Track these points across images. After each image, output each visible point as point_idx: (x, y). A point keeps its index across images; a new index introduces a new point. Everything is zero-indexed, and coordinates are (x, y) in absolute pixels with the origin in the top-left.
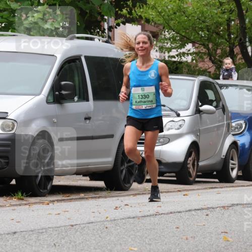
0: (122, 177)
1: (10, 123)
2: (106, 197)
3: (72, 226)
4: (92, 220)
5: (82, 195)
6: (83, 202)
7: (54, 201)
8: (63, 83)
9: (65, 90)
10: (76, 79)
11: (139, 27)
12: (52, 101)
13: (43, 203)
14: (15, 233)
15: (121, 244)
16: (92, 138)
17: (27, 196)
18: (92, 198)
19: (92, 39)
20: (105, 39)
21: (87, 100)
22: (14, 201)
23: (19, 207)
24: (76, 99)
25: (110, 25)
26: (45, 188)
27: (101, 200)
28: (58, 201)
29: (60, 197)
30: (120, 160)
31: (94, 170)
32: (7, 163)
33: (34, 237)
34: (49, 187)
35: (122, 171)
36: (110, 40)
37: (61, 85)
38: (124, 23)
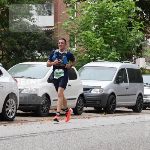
0: (138, 108)
1: (102, 90)
2: (133, 115)
3: (122, 124)
4: (129, 122)
5: (125, 114)
6: (125, 116)
7: (116, 115)
8: (119, 77)
9: (120, 79)
10: (124, 76)
11: (145, 59)
12: (115, 82)
13: (112, 116)
14: (104, 125)
15: (138, 130)
16: (129, 95)
17: (107, 114)
18: (128, 115)
19: (129, 63)
20: (133, 63)
21: (127, 82)
22: (103, 115)
23: (104, 117)
24: (123, 82)
25: (135, 58)
26: (113, 111)
27: (131, 115)
28: (117, 115)
29: (118, 114)
30: (138, 102)
31: (129, 106)
32: (101, 103)
33: (110, 127)
34: (114, 111)
35: (138, 106)
36: (135, 63)
37: (118, 78)
38: (140, 57)
